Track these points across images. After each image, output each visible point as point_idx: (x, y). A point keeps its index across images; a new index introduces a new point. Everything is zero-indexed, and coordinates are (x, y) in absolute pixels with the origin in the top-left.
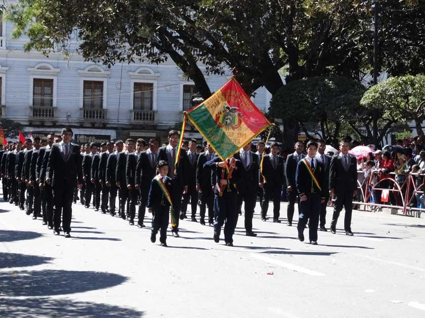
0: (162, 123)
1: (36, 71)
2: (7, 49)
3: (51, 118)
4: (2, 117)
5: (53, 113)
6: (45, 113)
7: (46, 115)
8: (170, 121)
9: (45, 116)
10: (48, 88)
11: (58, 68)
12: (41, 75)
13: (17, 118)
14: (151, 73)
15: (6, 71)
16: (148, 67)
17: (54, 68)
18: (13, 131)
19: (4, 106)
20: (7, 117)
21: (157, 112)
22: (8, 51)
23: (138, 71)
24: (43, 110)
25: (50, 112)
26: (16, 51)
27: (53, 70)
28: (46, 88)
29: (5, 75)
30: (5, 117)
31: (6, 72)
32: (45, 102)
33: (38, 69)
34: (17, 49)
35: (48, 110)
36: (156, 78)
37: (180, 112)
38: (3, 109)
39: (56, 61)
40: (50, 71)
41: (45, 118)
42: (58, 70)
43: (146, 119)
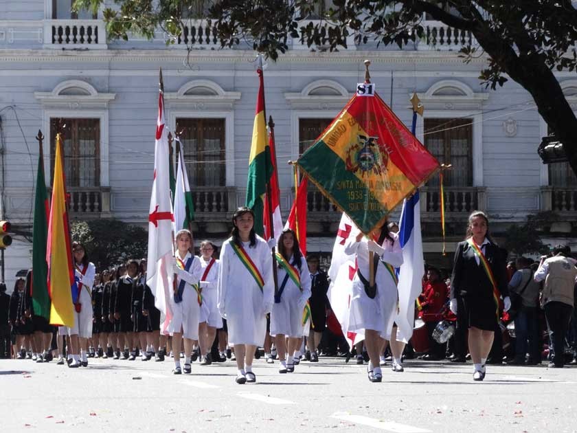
0: (498, 218)
1: (183, 101)
2: (109, 48)
3: (222, 216)
4: (103, 216)
5: (226, 200)
6: (206, 204)
7: (210, 208)
8: (517, 211)
9: (206, 210)
10: (213, 141)
11: (234, 89)
12: (193, 109)
13: (139, 218)
14: (465, 94)
15: (110, 102)
16: (451, 78)
17: (226, 90)
18: (127, 247)
19: (108, 189)
20: (116, 215)
21: (483, 189)
22: (111, 53)
23: (434, 89)
24: (203, 195)
25: (218, 200)
26: (131, 53)
27: (222, 95)
28: (207, 141)
29: (107, 113)
30: (110, 216)
31: (109, 106)
32: (207, 176)
33: (185, 94)
34: (134, 49)
35: (214, 194)
36: (479, 105)
37: (542, 188)
38: (103, 195)
39: (230, 74)
40: (216, 97)
41: (206, 215)
42: (236, 96)
43: (456, 209)
